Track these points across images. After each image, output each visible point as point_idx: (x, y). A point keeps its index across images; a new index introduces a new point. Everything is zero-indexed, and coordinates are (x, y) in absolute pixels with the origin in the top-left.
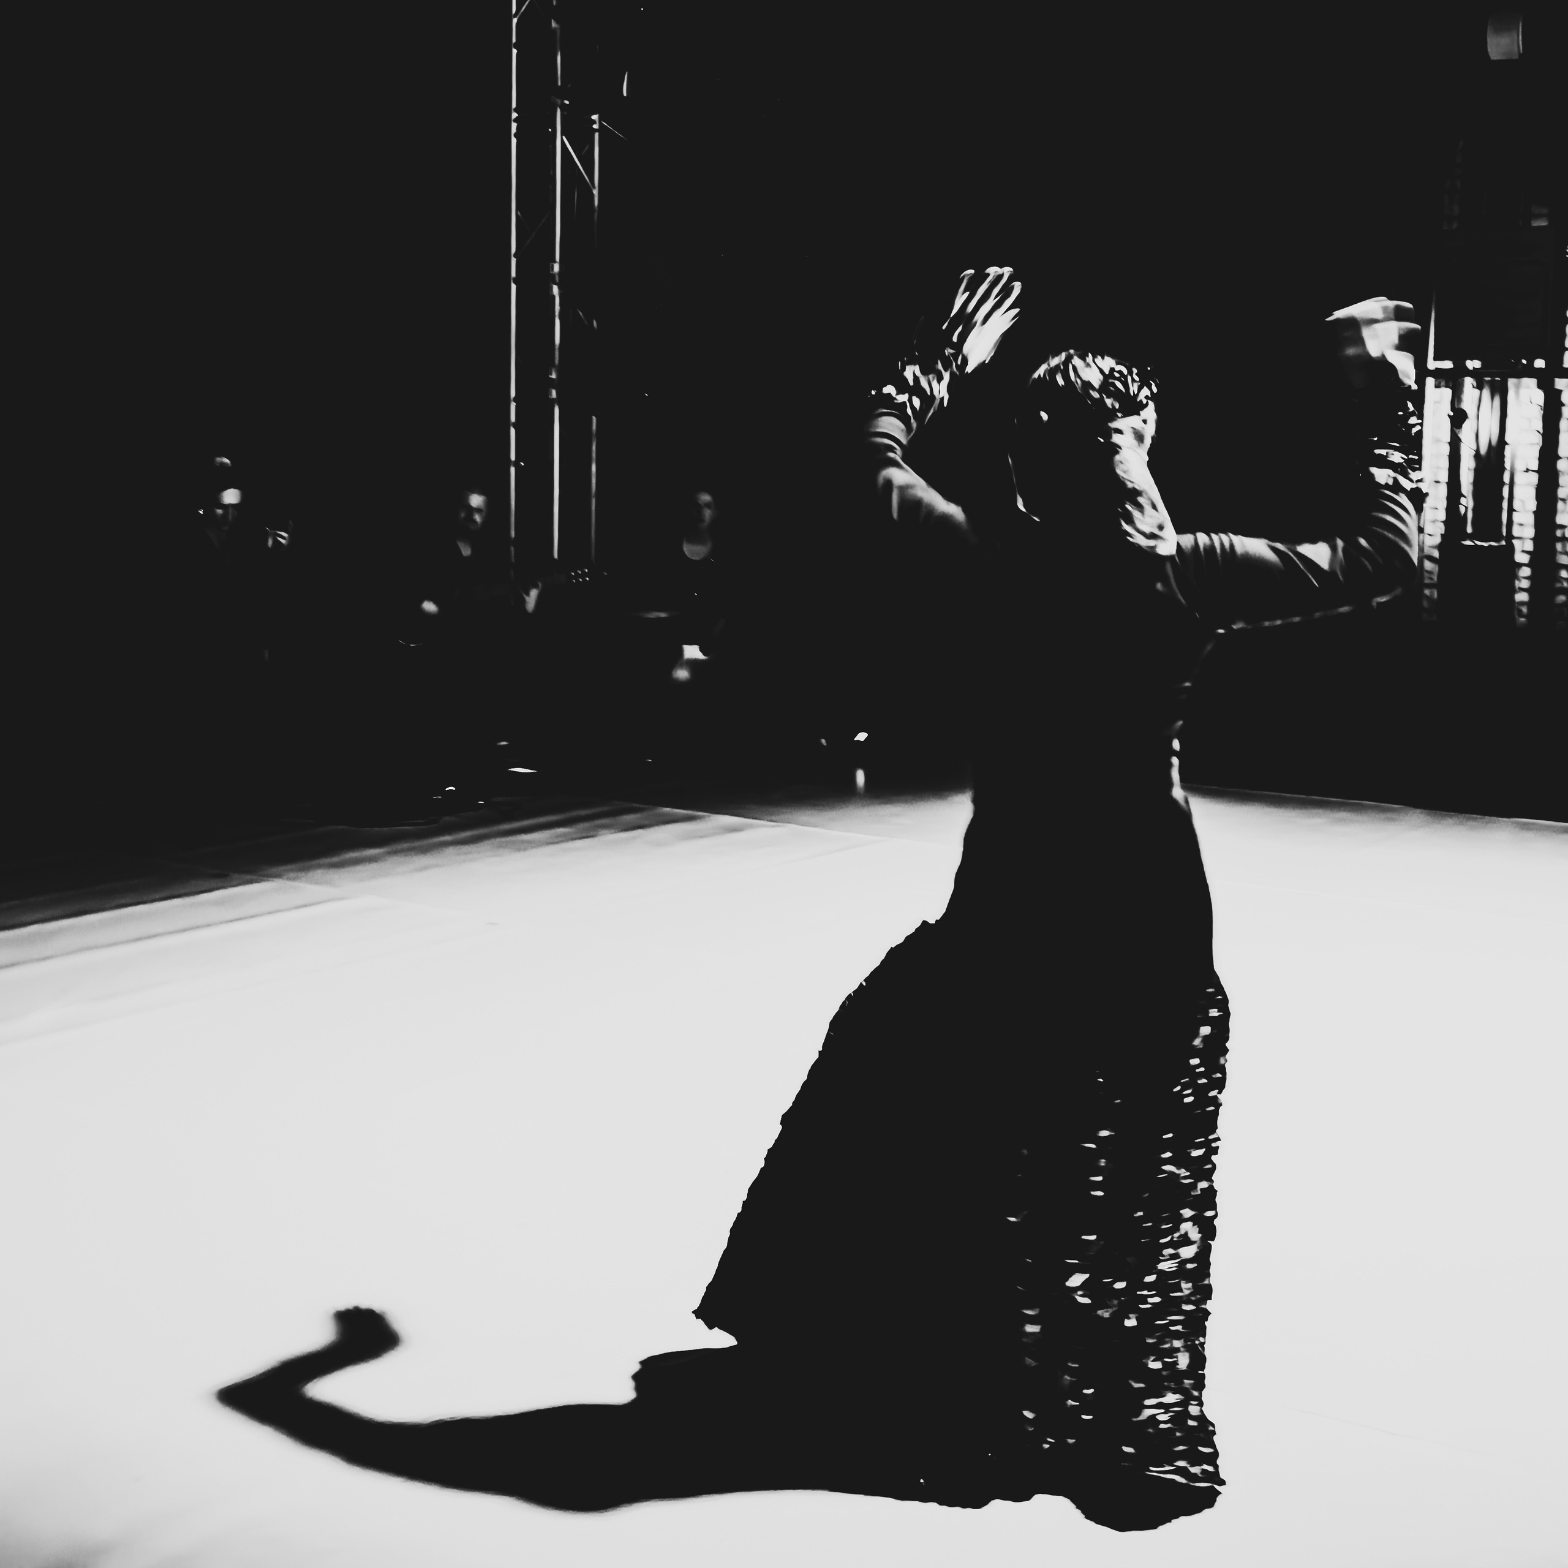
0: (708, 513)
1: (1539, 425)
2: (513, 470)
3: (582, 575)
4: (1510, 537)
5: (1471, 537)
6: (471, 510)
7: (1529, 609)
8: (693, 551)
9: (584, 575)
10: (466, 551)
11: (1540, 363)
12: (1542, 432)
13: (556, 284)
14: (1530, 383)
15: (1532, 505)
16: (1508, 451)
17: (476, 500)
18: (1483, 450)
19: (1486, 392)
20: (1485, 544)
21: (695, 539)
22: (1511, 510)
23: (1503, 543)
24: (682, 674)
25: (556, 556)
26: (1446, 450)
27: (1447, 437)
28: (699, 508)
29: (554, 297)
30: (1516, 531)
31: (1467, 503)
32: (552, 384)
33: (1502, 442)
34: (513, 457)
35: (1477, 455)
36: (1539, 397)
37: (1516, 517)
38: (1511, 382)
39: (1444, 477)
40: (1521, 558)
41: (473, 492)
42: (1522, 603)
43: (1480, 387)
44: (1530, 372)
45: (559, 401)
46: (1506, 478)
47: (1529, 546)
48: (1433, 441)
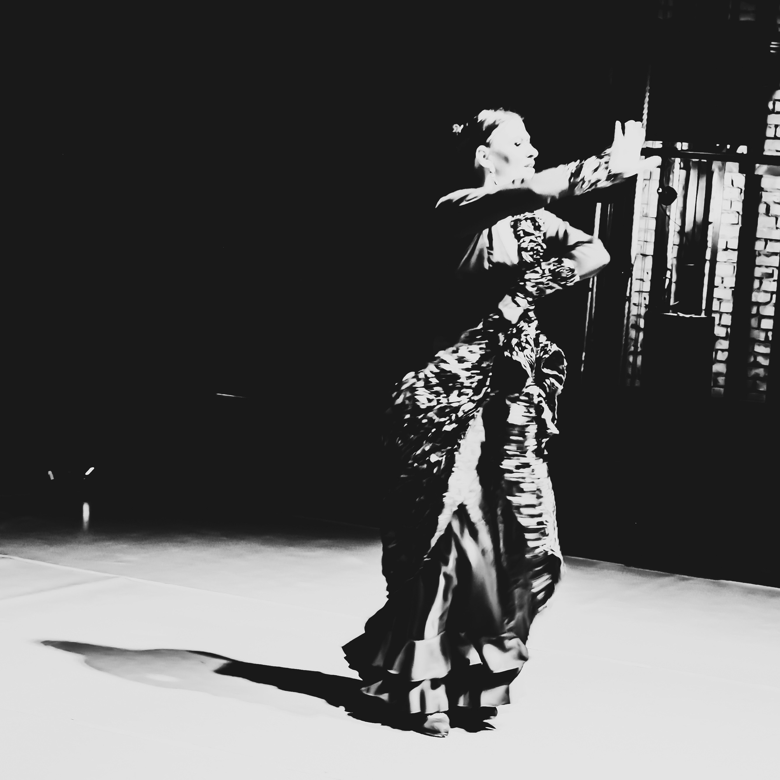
1: (739, 207)
4: (709, 310)
5: (675, 309)
7: (726, 381)
11: (742, 149)
12: (741, 213)
14: (733, 167)
15: (731, 281)
16: (711, 229)
18: (689, 227)
19: (694, 174)
20: (688, 316)
22: (712, 286)
23: (703, 315)
26: (652, 224)
27: (653, 213)
30: (715, 306)
31: (672, 276)
33: (706, 222)
35: (682, 232)
36: (741, 180)
37: (717, 293)
38: (716, 166)
39: (650, 250)
40: (720, 331)
42: (719, 374)
43: (687, 168)
44: (733, 157)
46: (708, 256)
47: (727, 320)
48: (642, 216)
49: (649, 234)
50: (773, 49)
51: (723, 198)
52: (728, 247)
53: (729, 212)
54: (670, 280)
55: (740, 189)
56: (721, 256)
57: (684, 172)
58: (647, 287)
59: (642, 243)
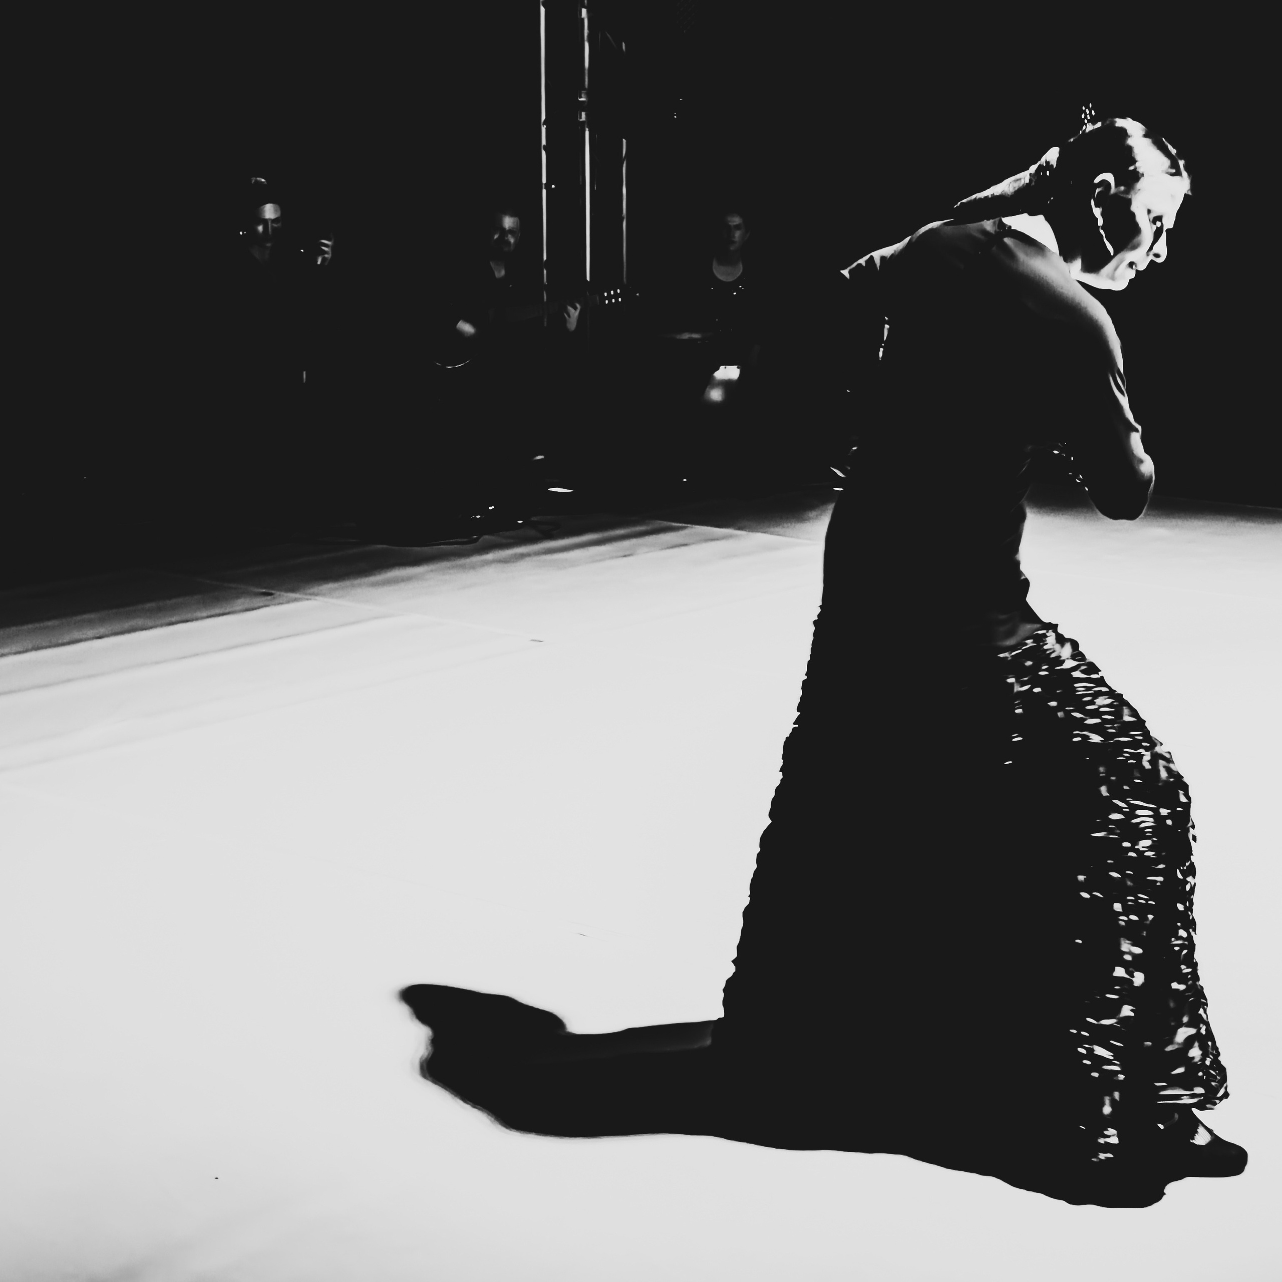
0: (738, 234)
2: (544, 191)
3: (612, 296)
6: (504, 232)
8: (725, 274)
9: (616, 296)
10: (501, 273)
13: (585, 8)
17: (508, 222)
21: (727, 260)
24: (716, 395)
25: (588, 279)
28: (730, 230)
29: (583, 20)
32: (582, 106)
34: (544, 181)
41: (506, 214)
45: (590, 122)
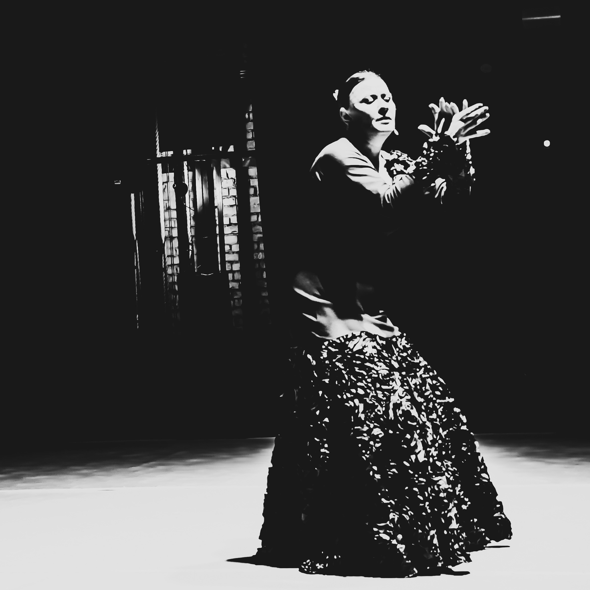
1: (234, 192)
12: (237, 197)
14: (226, 163)
15: (236, 248)
19: (198, 173)
22: (223, 253)
26: (174, 214)
27: (174, 206)
30: (228, 267)
36: (233, 173)
37: (228, 258)
39: (175, 233)
40: (234, 285)
43: (192, 170)
46: (217, 231)
47: (238, 276)
48: (166, 209)
49: (173, 222)
50: (242, 75)
51: (222, 187)
52: (231, 222)
53: (228, 197)
54: (193, 251)
55: (233, 180)
56: (227, 230)
57: (191, 173)
58: (177, 261)
59: (168, 229)
